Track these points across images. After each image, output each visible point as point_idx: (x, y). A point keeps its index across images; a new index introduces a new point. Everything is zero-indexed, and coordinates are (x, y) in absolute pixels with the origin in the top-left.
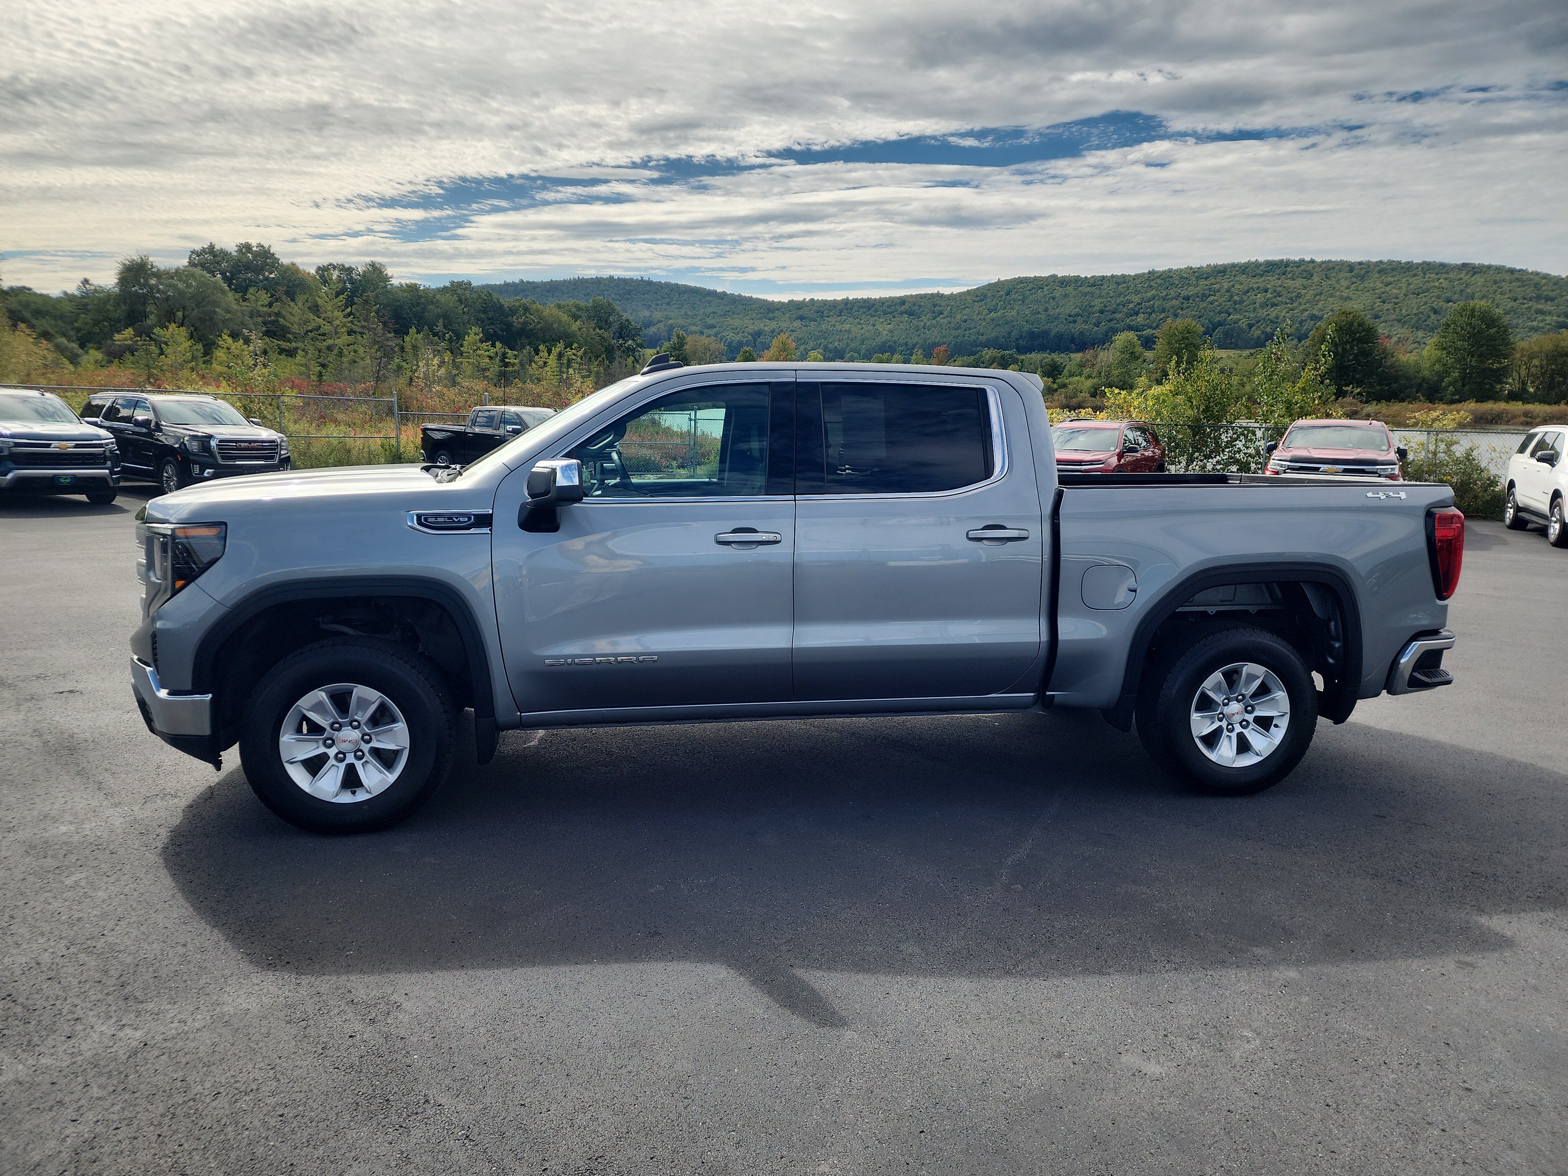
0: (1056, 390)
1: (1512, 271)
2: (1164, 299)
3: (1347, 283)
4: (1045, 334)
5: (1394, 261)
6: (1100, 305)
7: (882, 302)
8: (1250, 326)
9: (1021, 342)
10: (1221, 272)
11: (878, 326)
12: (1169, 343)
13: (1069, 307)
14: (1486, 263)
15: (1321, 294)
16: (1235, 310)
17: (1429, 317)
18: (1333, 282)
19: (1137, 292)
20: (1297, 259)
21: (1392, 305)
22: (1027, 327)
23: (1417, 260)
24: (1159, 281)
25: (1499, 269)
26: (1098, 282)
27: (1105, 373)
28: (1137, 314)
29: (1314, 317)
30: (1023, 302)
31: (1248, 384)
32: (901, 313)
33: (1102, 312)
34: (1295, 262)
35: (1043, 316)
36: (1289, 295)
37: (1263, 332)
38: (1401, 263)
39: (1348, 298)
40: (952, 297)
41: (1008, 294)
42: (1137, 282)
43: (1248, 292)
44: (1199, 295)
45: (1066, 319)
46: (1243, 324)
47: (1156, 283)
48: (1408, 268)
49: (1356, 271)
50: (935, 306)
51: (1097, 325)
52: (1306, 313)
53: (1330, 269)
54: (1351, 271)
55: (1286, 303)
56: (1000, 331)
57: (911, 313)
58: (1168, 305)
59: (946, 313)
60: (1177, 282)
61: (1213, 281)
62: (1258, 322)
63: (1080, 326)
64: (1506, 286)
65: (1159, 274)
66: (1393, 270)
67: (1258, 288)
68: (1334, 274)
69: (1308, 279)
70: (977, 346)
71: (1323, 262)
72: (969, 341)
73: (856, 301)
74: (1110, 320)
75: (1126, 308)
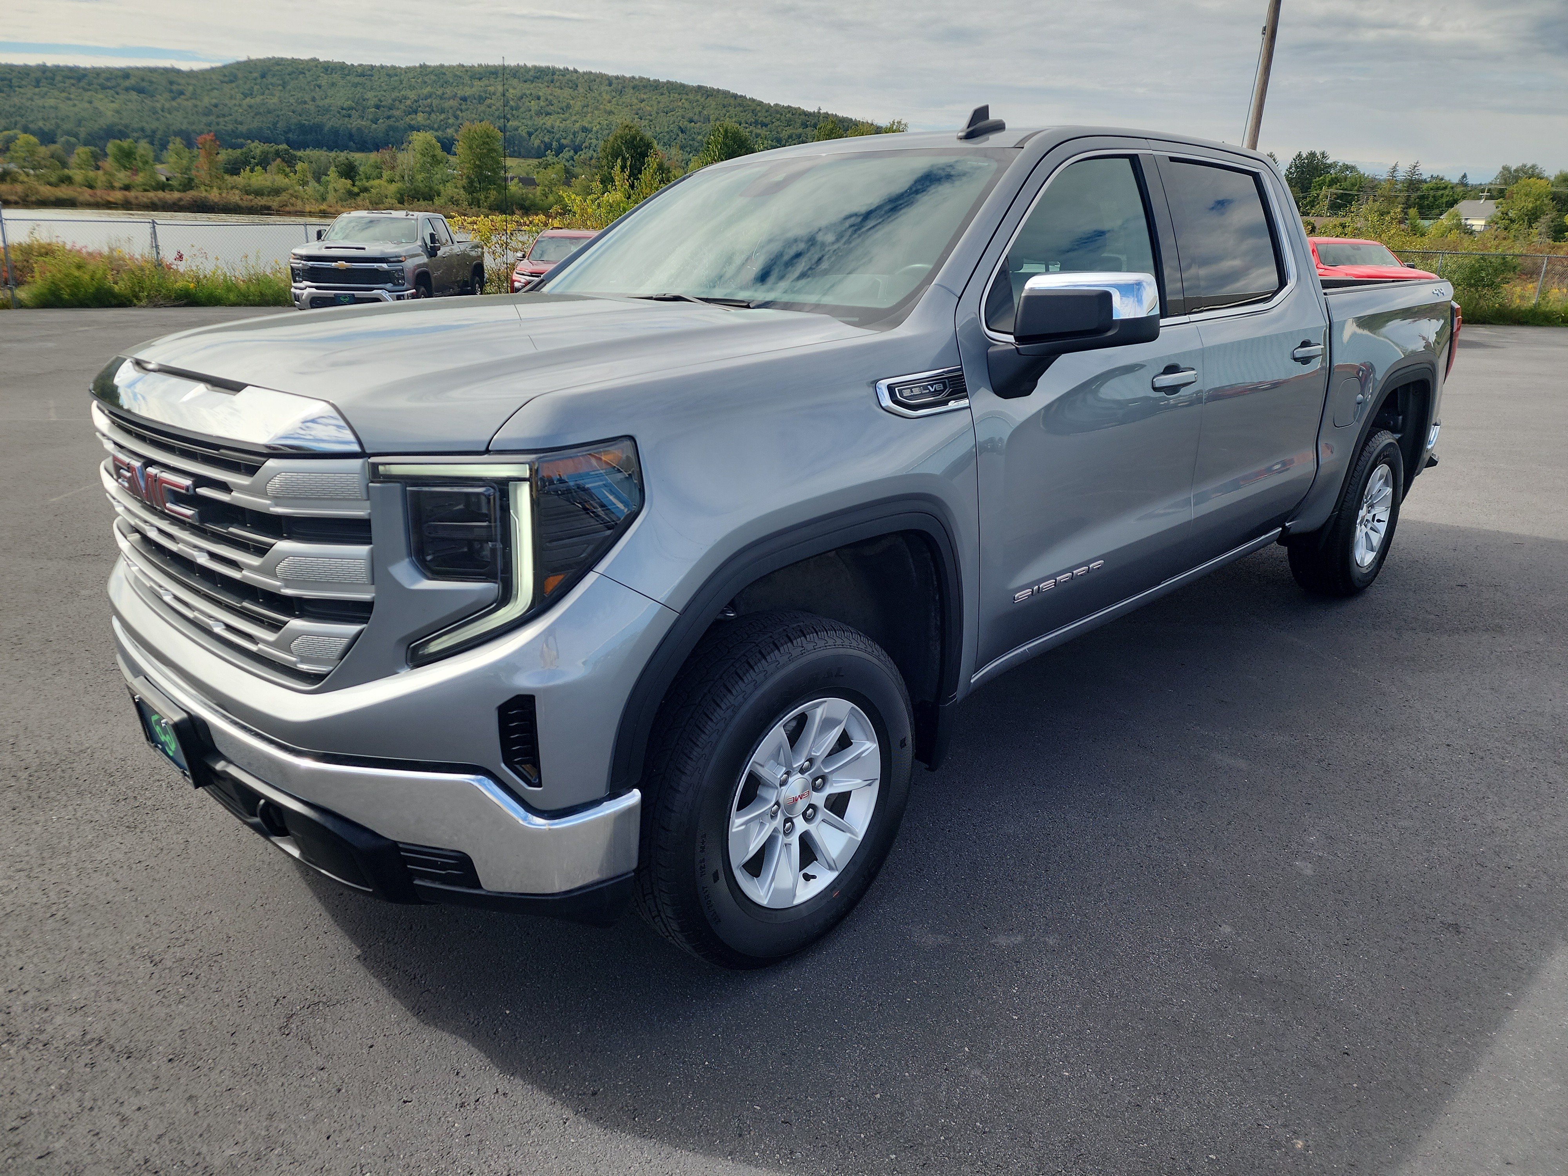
0: (358, 194)
1: (735, 96)
2: (441, 98)
3: (608, 97)
4: (317, 128)
5: (644, 79)
6: (374, 99)
7: (97, 72)
8: (530, 134)
9: (290, 135)
10: (492, 73)
11: (97, 104)
12: (470, 148)
13: (340, 98)
14: (716, 88)
15: (587, 106)
16: (513, 116)
17: (678, 135)
18: (596, 94)
19: (412, 88)
20: (561, 67)
21: (647, 121)
22: (295, 119)
23: (663, 79)
24: (433, 77)
25: (726, 94)
26: (366, 73)
27: (408, 177)
28: (416, 112)
29: (585, 130)
30: (284, 88)
31: (550, 195)
32: (127, 89)
33: (377, 107)
34: (560, 70)
35: (311, 106)
36: (560, 105)
37: (542, 142)
38: (649, 81)
39: (610, 113)
40: (191, 74)
41: (263, 76)
42: (411, 75)
43: (522, 98)
44: (476, 96)
45: (339, 113)
46: (523, 131)
47: (430, 79)
48: (655, 87)
49: (614, 86)
50: (171, 83)
51: (375, 121)
52: (577, 125)
53: (593, 81)
54: (610, 85)
55: (558, 113)
56: (263, 122)
57: (140, 91)
58: (447, 104)
59: (188, 94)
60: (451, 80)
61: (487, 82)
62: (536, 130)
63: (356, 123)
64: (732, 111)
65: (431, 69)
66: (645, 87)
67: (531, 94)
68: (596, 87)
69: (574, 90)
70: (237, 137)
71: (585, 73)
72: (226, 131)
73: (57, 69)
74: (389, 117)
75: (403, 104)
